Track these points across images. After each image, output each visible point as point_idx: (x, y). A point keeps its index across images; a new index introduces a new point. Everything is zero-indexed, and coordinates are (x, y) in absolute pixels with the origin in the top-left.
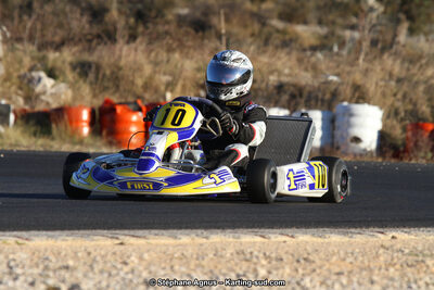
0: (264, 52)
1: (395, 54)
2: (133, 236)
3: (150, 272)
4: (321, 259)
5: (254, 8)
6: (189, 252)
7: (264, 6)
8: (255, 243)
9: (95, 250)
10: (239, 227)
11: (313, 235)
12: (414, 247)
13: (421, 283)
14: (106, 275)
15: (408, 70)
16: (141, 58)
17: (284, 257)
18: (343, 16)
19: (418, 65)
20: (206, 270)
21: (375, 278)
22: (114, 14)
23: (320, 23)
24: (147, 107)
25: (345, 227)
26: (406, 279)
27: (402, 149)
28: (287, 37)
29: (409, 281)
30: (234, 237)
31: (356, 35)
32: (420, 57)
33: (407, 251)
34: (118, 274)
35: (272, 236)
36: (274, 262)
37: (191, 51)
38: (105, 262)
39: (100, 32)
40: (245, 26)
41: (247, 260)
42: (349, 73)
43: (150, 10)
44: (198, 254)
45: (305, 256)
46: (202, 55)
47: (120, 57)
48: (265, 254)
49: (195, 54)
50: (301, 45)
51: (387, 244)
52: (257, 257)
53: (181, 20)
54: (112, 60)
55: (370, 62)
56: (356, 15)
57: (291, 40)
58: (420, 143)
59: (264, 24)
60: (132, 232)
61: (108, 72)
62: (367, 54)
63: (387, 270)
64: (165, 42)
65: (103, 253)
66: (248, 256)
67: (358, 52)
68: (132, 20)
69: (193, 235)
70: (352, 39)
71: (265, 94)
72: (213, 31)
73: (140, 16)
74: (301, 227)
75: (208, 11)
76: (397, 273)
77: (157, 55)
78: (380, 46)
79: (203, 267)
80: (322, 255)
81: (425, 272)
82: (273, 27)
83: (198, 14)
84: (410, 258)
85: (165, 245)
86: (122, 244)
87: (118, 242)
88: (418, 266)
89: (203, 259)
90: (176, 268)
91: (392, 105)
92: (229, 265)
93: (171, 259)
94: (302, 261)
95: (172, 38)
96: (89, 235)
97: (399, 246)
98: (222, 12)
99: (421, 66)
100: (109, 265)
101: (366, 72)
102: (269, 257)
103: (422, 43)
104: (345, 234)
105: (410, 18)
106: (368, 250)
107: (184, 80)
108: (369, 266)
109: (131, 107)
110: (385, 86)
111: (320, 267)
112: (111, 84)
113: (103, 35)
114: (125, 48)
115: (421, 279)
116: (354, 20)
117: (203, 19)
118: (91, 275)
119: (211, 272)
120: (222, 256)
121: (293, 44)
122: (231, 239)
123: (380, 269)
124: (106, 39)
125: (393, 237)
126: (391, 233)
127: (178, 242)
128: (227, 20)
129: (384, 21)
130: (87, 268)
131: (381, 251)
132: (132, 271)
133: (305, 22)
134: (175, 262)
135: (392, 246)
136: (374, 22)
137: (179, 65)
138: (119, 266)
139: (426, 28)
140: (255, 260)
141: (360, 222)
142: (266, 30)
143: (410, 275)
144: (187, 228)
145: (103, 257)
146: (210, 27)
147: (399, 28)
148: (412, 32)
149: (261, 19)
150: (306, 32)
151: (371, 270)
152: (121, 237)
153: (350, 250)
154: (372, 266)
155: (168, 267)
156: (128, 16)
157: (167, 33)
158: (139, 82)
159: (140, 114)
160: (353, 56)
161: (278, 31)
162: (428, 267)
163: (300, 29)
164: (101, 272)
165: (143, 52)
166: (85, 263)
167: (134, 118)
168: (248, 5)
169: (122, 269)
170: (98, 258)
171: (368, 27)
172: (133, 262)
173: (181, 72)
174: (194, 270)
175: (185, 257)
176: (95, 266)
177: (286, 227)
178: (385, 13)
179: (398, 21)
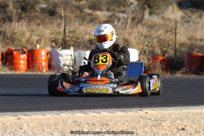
0: (83, 24)
1: (144, 24)
2: (24, 115)
3: (33, 133)
4: (113, 124)
5: (77, 4)
6: (51, 122)
7: (82, 3)
8: (81, 117)
9: (7, 122)
10: (74, 109)
11: (109, 112)
12: (156, 117)
13: (160, 134)
14: (12, 134)
15: (150, 32)
16: (25, 28)
17: (96, 123)
18: (119, 7)
19: (154, 29)
20: (60, 131)
21: (139, 132)
22: (11, 7)
23: (108, 10)
24: (28, 51)
25: (124, 108)
26: (153, 133)
27: (148, 69)
28: (93, 17)
29: (154, 134)
30: (72, 114)
31: (125, 16)
32: (155, 26)
33: (153, 119)
34: (18, 134)
35: (90, 113)
36: (91, 126)
37: (48, 25)
38: (12, 128)
39: (4, 17)
40: (73, 12)
41: (78, 125)
42: (122, 34)
43: (28, 6)
44: (55, 123)
45: (106, 123)
46: (53, 27)
47: (14, 28)
48: (87, 122)
49: (50, 26)
50: (99, 21)
51: (144, 116)
52: (83, 124)
53: (43, 10)
54: (11, 30)
55: (132, 28)
56: (125, 6)
57: (94, 18)
58: (156, 66)
59: (82, 11)
60: (24, 113)
61: (9, 35)
62: (130, 25)
63: (144, 128)
64: (35, 21)
65: (10, 123)
66: (79, 123)
67: (126, 24)
68: (20, 11)
69: (52, 114)
70: (123, 18)
71: (83, 44)
72: (58, 15)
73: (23, 9)
74: (103, 109)
75: (55, 6)
76: (149, 130)
77: (32, 27)
78: (136, 20)
79: (58, 129)
80: (113, 122)
81: (162, 129)
82: (86, 12)
83: (51, 7)
84: (155, 122)
85: (39, 119)
86: (19, 119)
87: (17, 118)
88: (159, 126)
89: (58, 125)
90: (45, 130)
91: (143, 48)
92: (70, 128)
93: (43, 126)
94: (104, 125)
95: (39, 18)
96: (3, 115)
97: (149, 117)
98: (62, 6)
99: (156, 30)
100: (13, 129)
101: (130, 33)
102: (89, 124)
103: (156, 19)
104: (123, 111)
105: (150, 7)
106: (134, 119)
107: (45, 38)
108: (135, 127)
109: (20, 52)
110: (139, 39)
111: (113, 128)
112: (11, 42)
113: (6, 18)
114: (17, 24)
115: (160, 132)
116: (123, 9)
117: (53, 9)
118: (5, 134)
119: (62, 131)
120: (66, 124)
121: (96, 21)
122: (70, 115)
123: (141, 128)
124: (7, 20)
125: (146, 113)
126: (145, 110)
127: (45, 117)
128: (65, 10)
129: (137, 9)
130: (3, 131)
131: (141, 119)
132: (25, 132)
133: (101, 10)
134: (45, 127)
135: (146, 117)
136: (133, 9)
137: (43, 32)
138: (18, 130)
139: (157, 12)
140: (82, 125)
141: (130, 105)
142: (83, 14)
143: (155, 131)
144: (49, 110)
145: (10, 125)
146: (57, 13)
147: (145, 12)
148: (151, 13)
149: (80, 9)
150: (101, 14)
151: (136, 129)
152: (19, 116)
153: (126, 120)
154: (137, 127)
155: (41, 130)
156: (17, 9)
157: (36, 16)
158: (24, 40)
159: (25, 55)
160: (124, 25)
161: (88, 14)
162: (163, 126)
163: (98, 13)
164: (10, 133)
165: (25, 25)
166: (2, 129)
167: (22, 57)
168: (74, 3)
169: (19, 132)
170: (8, 126)
171: (130, 12)
172: (24, 128)
173: (43, 35)
174: (54, 131)
175: (50, 125)
176: (7, 130)
177: (96, 109)
178: (138, 5)
179: (144, 9)
